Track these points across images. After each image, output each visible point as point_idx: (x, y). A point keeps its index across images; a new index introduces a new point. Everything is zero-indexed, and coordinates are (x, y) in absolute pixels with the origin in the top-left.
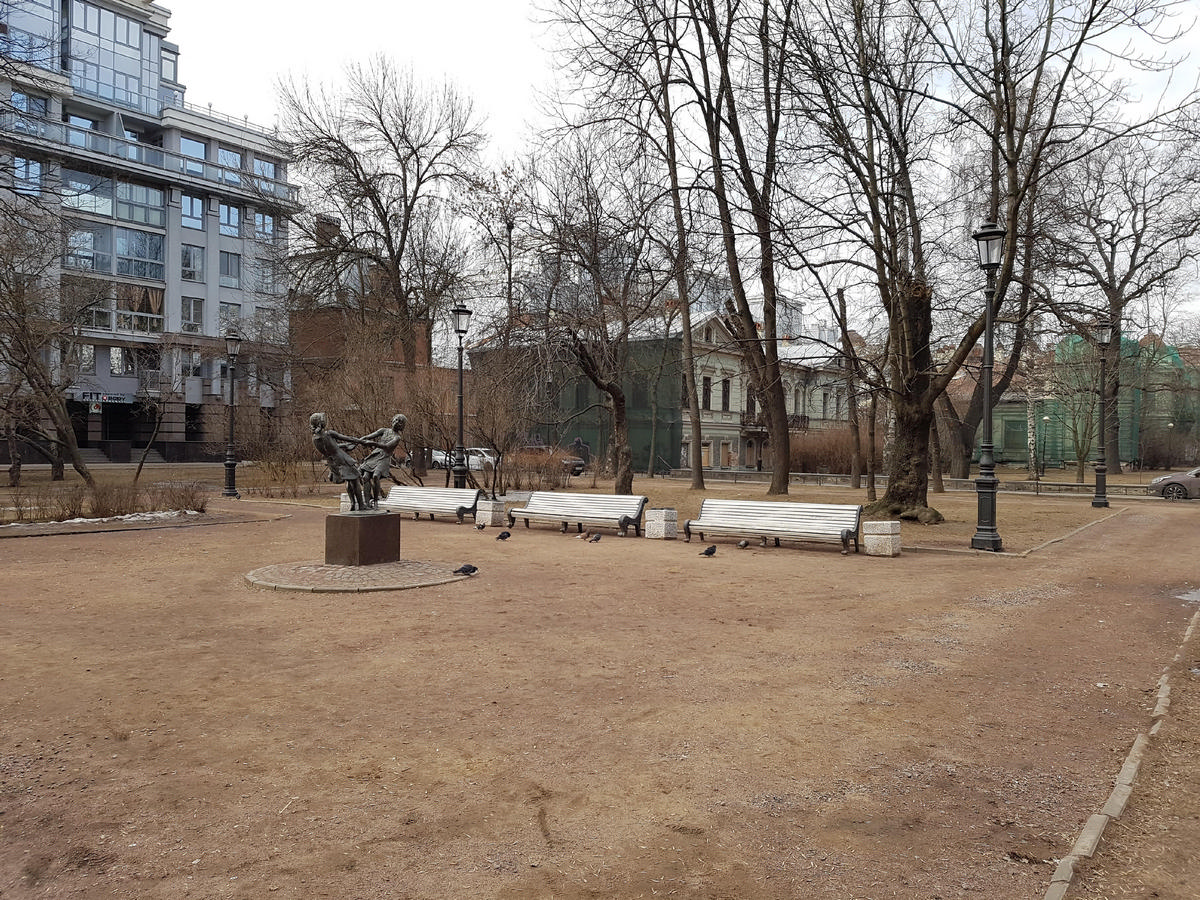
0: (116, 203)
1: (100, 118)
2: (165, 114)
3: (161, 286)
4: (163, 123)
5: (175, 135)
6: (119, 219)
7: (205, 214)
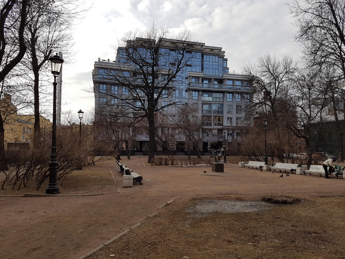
0: (213, 98)
1: (210, 80)
2: (223, 76)
3: (222, 115)
4: (223, 78)
5: (225, 80)
6: (213, 102)
7: (232, 97)
